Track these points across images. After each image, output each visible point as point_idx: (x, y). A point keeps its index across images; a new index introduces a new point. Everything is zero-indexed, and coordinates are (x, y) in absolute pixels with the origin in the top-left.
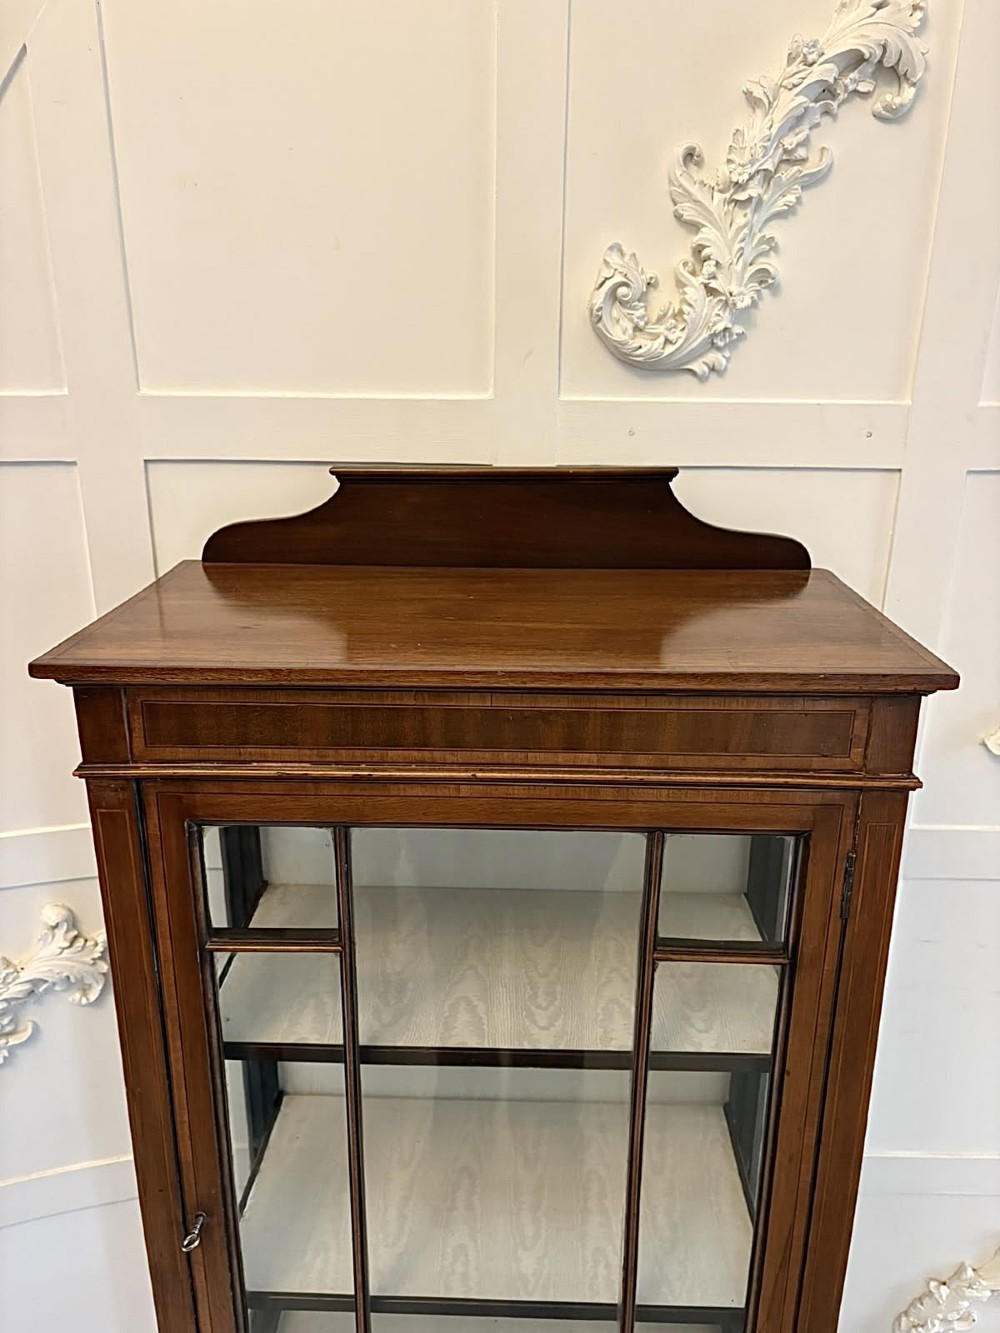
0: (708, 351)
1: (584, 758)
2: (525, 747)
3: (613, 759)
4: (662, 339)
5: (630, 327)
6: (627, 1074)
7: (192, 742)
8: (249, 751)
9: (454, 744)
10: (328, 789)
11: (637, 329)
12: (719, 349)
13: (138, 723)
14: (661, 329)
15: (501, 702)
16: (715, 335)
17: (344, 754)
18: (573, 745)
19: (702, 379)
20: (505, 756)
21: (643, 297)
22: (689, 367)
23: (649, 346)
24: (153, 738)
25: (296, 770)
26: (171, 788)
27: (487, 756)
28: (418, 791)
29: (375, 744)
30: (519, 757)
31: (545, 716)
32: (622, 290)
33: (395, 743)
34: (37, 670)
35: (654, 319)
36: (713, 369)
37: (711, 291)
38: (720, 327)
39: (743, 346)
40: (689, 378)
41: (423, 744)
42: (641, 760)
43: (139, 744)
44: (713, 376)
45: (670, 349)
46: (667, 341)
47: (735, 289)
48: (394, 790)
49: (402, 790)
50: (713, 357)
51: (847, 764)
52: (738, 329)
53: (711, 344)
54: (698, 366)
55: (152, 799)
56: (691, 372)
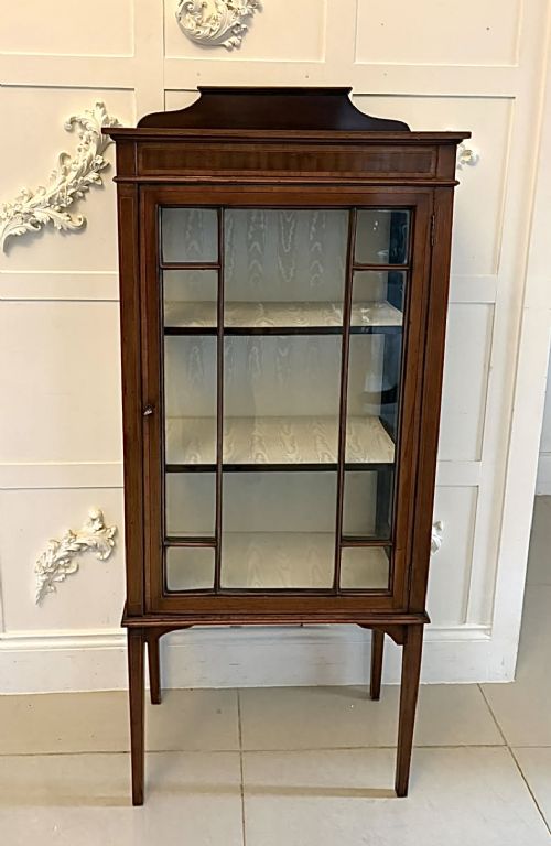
0: (231, 36)
2: (300, 170)
3: (337, 174)
4: (208, 30)
5: (194, 24)
6: (341, 336)
7: (162, 167)
8: (187, 171)
10: (218, 189)
11: (198, 25)
12: (236, 35)
13: (141, 157)
14: (208, 25)
16: (233, 27)
17: (225, 172)
19: (230, 49)
20: (292, 173)
21: (200, 11)
22: (222, 43)
23: (204, 32)
24: (147, 165)
26: (155, 188)
27: (285, 173)
28: (256, 189)
29: (239, 168)
30: (298, 174)
31: (308, 155)
32: (190, 6)
34: (104, 131)
35: (205, 20)
36: (234, 45)
37: (230, 8)
38: (234, 24)
39: (247, 35)
41: (258, 168)
42: (348, 174)
44: (235, 49)
45: (213, 34)
46: (212, 30)
47: (241, 7)
49: (246, 189)
50: (233, 39)
51: (429, 175)
52: (244, 26)
53: (231, 32)
54: (226, 43)
55: (143, 194)
56: (224, 46)
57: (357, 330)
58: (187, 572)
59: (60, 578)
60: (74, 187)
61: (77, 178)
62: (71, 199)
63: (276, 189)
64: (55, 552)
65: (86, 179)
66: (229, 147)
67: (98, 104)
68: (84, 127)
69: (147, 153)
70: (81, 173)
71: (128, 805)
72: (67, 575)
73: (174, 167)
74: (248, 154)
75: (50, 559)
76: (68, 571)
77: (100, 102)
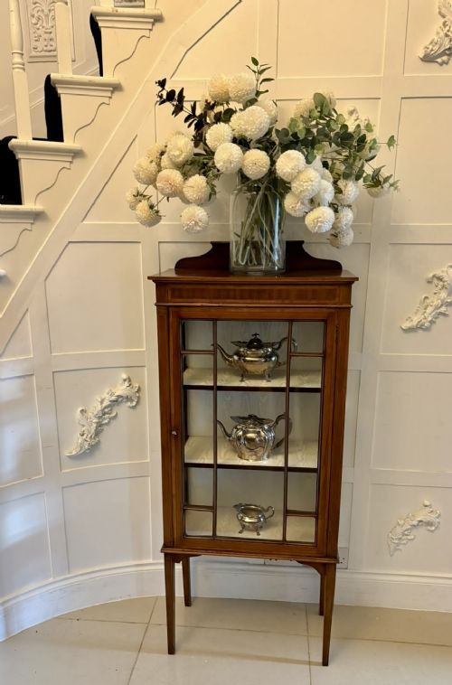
1: (273, 301)
2: (259, 299)
3: (280, 301)
6: (284, 393)
7: (182, 297)
8: (196, 300)
9: (242, 298)
10: (213, 310)
13: (170, 292)
15: (252, 288)
17: (216, 300)
18: (271, 298)
24: (173, 296)
25: (204, 304)
26: (176, 309)
28: (233, 310)
29: (224, 298)
31: (264, 291)
33: (228, 298)
34: (149, 278)
41: (235, 298)
42: (286, 302)
43: (169, 297)
48: (229, 310)
55: (171, 313)
57: (293, 390)
58: (199, 526)
63: (245, 310)
66: (219, 287)
69: (173, 290)
73: (188, 297)
74: (229, 290)
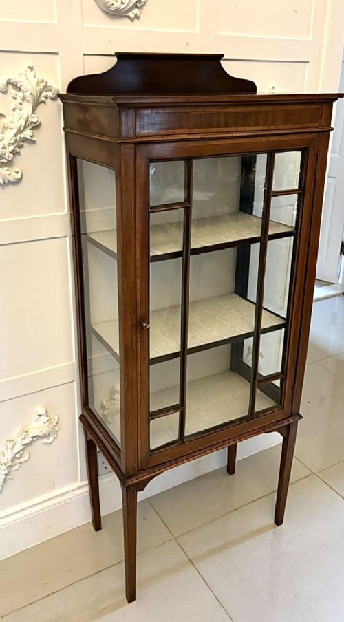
0: (134, 8)
12: (138, 8)
19: (132, 20)
22: (128, 14)
23: (117, 5)
36: (136, 16)
39: (145, 7)
40: (127, 20)
44: (136, 20)
45: (123, 6)
50: (136, 11)
53: (135, 6)
54: (131, 14)
56: (129, 17)
59: (16, 467)
60: (13, 144)
61: (15, 135)
62: (12, 155)
64: (12, 449)
65: (22, 136)
67: (29, 67)
68: (19, 89)
70: (19, 132)
71: (125, 605)
72: (20, 463)
75: (9, 455)
76: (22, 460)
77: (31, 65)
